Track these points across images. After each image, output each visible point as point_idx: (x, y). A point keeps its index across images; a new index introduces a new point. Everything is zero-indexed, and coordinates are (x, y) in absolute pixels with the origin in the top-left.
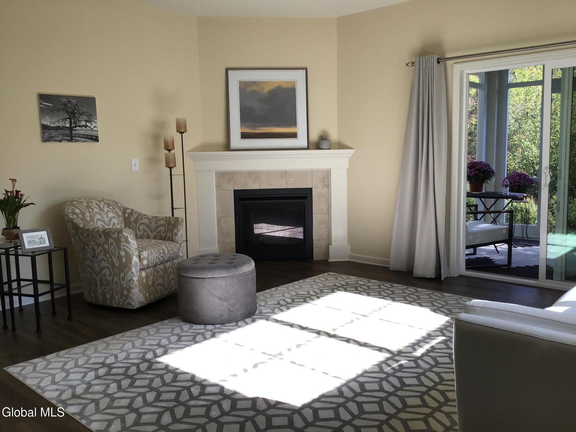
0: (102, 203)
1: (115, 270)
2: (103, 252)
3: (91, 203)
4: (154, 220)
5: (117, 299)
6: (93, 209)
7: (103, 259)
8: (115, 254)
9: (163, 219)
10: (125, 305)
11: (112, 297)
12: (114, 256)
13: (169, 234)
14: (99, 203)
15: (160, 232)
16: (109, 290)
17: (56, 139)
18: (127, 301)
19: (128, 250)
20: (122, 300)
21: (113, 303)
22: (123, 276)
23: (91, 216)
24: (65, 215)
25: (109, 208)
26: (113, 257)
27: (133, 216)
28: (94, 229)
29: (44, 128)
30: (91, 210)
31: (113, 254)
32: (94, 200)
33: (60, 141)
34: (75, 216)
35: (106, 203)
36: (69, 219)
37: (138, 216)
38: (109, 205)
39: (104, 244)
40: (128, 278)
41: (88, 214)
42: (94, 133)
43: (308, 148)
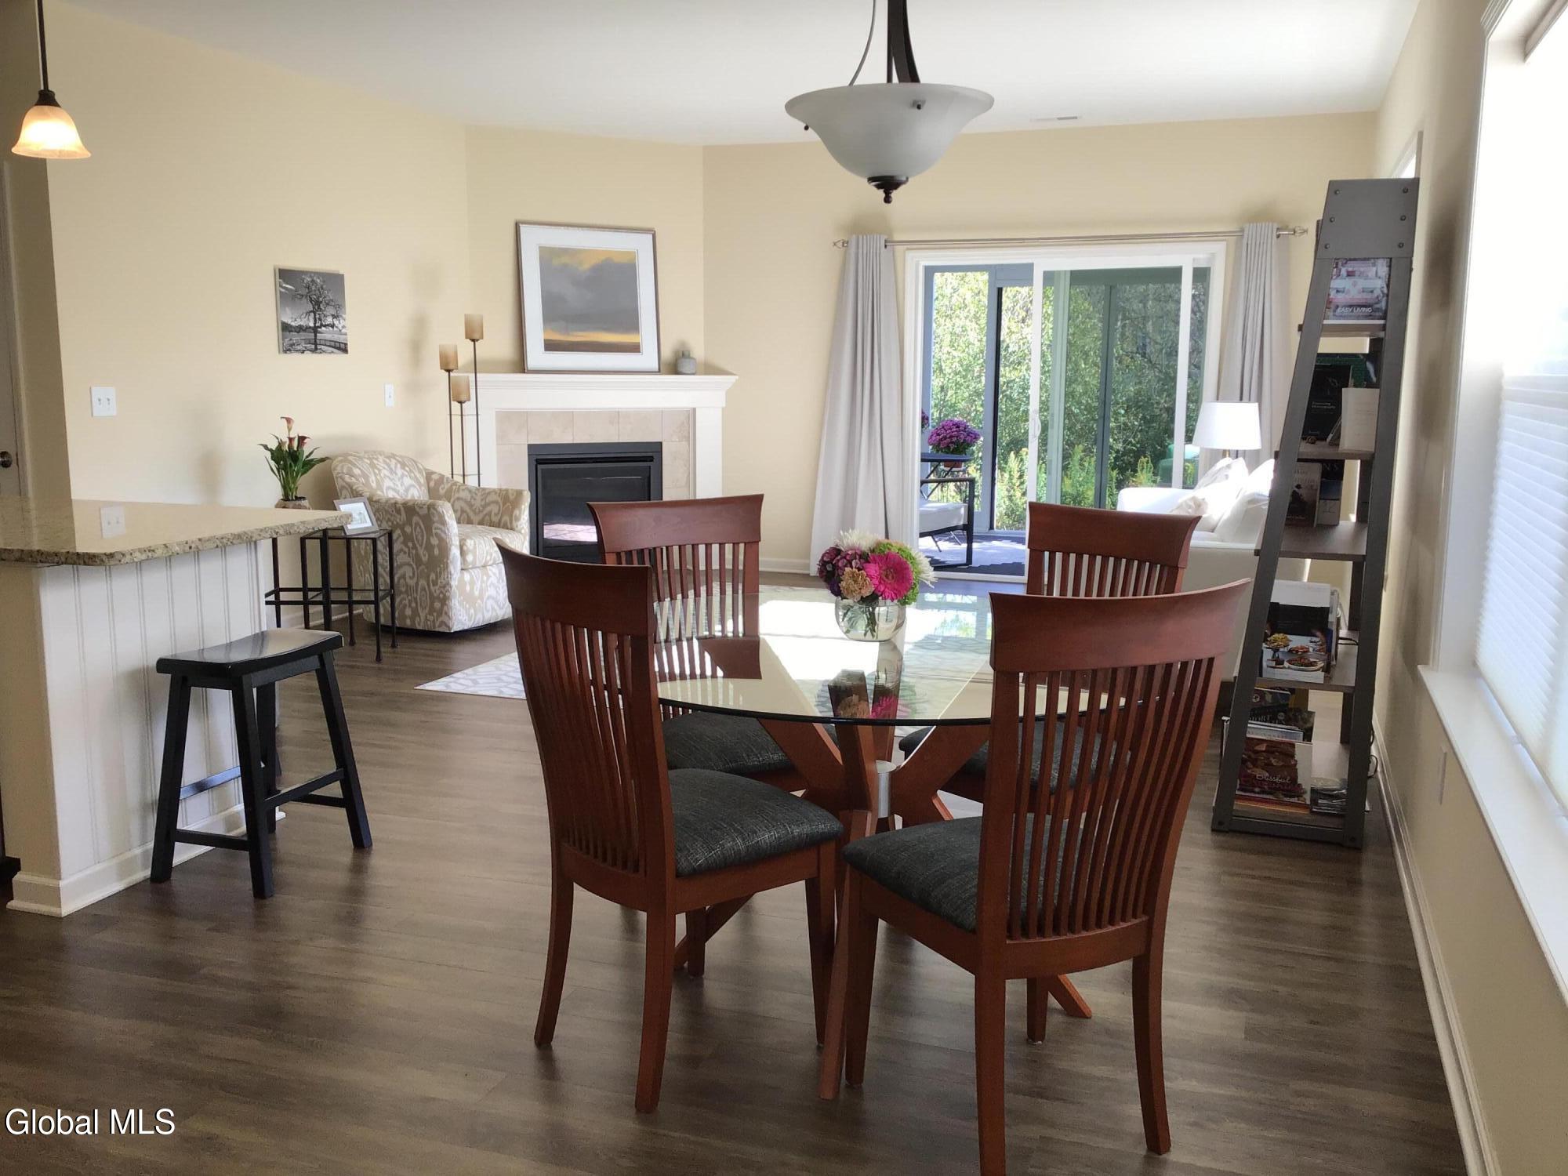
0: (393, 461)
1: (421, 568)
2: (402, 539)
3: (376, 459)
4: (479, 494)
5: (422, 615)
6: (379, 470)
7: (401, 550)
8: (422, 543)
9: (496, 493)
10: (437, 625)
11: (415, 613)
12: (421, 546)
13: (506, 518)
14: (388, 461)
15: (489, 514)
16: (410, 602)
17: (299, 348)
18: (440, 619)
19: (443, 535)
20: (431, 618)
21: (416, 622)
22: (434, 578)
23: (378, 482)
24: (337, 478)
25: (404, 469)
26: (419, 548)
27: (443, 486)
28: (387, 502)
29: (286, 328)
30: (377, 471)
31: (418, 542)
32: (381, 455)
33: (303, 352)
34: (353, 479)
35: (397, 460)
36: (344, 484)
37: (452, 486)
38: (403, 466)
39: (404, 525)
40: (442, 581)
41: (373, 478)
42: (341, 339)
43: (659, 372)
